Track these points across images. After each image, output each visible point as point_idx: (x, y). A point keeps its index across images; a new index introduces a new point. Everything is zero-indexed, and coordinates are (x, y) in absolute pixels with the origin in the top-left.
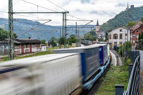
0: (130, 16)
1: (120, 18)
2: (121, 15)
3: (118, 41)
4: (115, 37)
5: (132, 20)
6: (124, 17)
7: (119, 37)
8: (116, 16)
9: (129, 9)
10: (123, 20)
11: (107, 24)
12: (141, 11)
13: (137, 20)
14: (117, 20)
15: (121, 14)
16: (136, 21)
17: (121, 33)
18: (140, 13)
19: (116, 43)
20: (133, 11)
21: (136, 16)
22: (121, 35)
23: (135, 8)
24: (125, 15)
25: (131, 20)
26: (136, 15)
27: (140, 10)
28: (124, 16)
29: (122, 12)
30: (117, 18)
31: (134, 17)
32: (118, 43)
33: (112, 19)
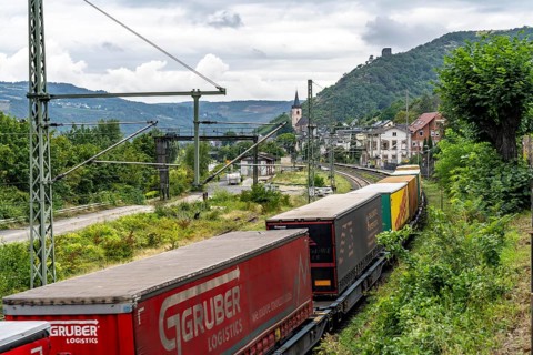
0: (382, 79)
1: (355, 86)
2: (357, 76)
3: (389, 153)
4: (385, 145)
5: (388, 90)
6: (364, 82)
7: (391, 146)
8: (342, 80)
9: (378, 58)
10: (364, 90)
11: (317, 100)
12: (411, 66)
13: (400, 89)
14: (344, 91)
15: (355, 73)
16: (399, 93)
17: (395, 138)
18: (407, 69)
19: (386, 157)
20: (388, 64)
21: (397, 78)
22: (394, 143)
23: (395, 56)
24: (367, 75)
25: (384, 90)
26: (399, 75)
27: (407, 62)
28: (365, 79)
29: (359, 66)
30: (344, 85)
31: (393, 82)
32: (390, 157)
33: (332, 87)
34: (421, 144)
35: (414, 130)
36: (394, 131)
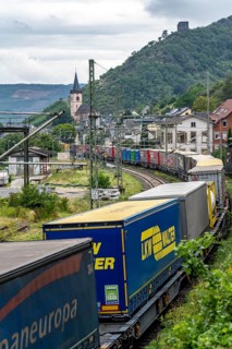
0: (177, 59)
1: (146, 66)
2: (148, 55)
3: (188, 146)
4: (182, 137)
5: (185, 71)
6: (157, 62)
8: (131, 59)
9: (173, 34)
10: (156, 71)
11: (100, 84)
12: (213, 43)
13: (200, 70)
14: (133, 72)
15: (146, 51)
16: (198, 75)
18: (207, 47)
20: (186, 40)
21: (195, 58)
22: (193, 134)
23: (193, 31)
24: (160, 54)
25: (181, 72)
26: (197, 54)
27: (207, 38)
28: (159, 58)
29: (151, 43)
30: (133, 66)
31: (191, 63)
33: (118, 68)
34: (225, 136)
35: (217, 120)
36: (193, 120)
